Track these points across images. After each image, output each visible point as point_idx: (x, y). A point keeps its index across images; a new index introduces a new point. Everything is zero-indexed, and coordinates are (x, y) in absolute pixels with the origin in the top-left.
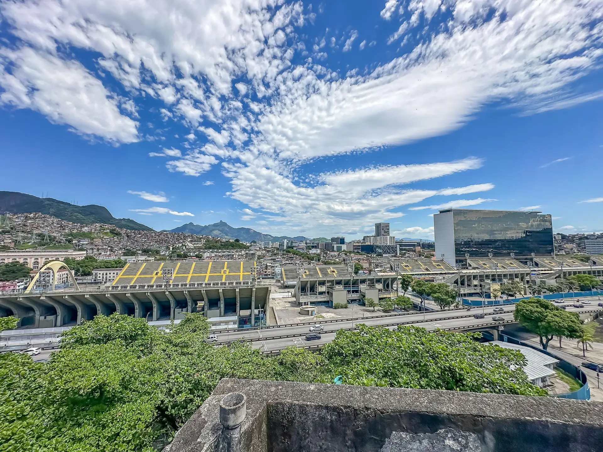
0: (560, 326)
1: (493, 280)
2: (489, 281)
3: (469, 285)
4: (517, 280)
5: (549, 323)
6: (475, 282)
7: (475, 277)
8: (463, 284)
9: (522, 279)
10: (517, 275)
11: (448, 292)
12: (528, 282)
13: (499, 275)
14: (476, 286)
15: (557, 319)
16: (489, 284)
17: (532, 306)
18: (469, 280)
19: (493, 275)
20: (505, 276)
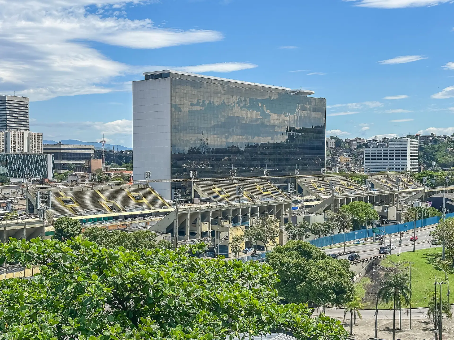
0: (325, 286)
1: (235, 221)
2: (227, 223)
3: (193, 234)
4: (271, 217)
5: (310, 283)
6: (205, 227)
7: (204, 216)
8: (182, 233)
9: (278, 216)
10: (271, 209)
12: (286, 220)
13: (245, 211)
14: (204, 234)
15: (322, 274)
16: (227, 229)
17: (290, 256)
18: (194, 223)
19: (235, 211)
20: (253, 210)
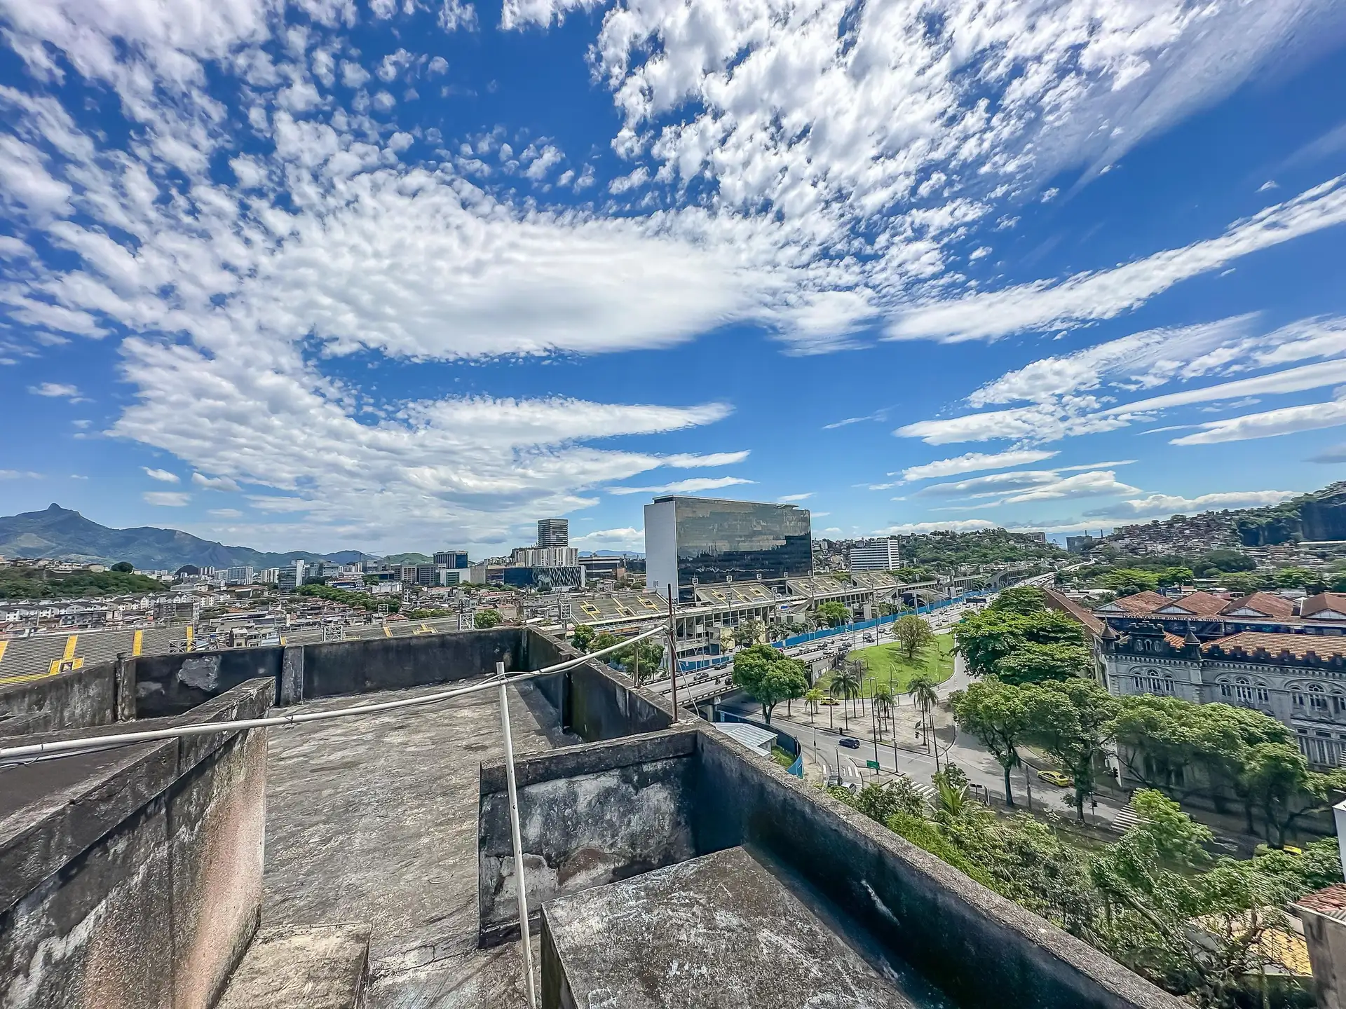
0: (781, 684)
1: (726, 622)
2: (719, 625)
3: (690, 635)
4: (758, 619)
5: (769, 680)
6: (700, 629)
7: (699, 620)
8: (680, 634)
9: (765, 618)
10: (757, 611)
11: (648, 651)
12: (772, 620)
13: (734, 614)
14: (699, 635)
15: (778, 672)
16: (719, 630)
17: (753, 658)
18: (690, 626)
19: (726, 614)
20: (742, 613)
